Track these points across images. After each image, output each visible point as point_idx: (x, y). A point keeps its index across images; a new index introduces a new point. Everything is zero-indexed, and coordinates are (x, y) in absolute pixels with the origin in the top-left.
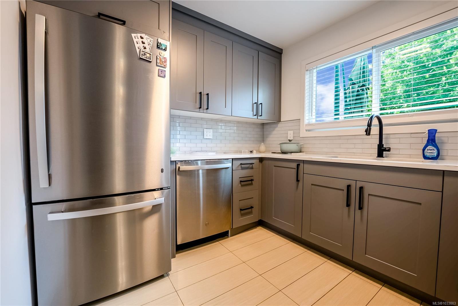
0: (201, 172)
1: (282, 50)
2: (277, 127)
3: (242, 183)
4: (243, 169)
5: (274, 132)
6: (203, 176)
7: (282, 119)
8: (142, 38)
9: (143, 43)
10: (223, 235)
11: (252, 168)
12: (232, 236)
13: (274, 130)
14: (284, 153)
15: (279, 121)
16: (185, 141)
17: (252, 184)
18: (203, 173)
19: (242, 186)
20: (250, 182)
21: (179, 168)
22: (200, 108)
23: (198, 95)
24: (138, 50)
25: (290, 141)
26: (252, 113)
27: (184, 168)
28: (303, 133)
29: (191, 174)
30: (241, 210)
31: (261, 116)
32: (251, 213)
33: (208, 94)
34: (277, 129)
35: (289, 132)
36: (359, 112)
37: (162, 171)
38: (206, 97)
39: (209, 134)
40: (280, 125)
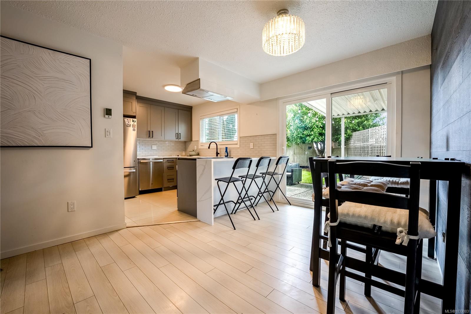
0: (151, 163)
1: (192, 107)
2: (190, 144)
3: (168, 168)
4: (168, 162)
5: (190, 146)
6: (152, 165)
7: (193, 140)
8: (128, 120)
9: (128, 121)
10: (160, 190)
11: (173, 162)
12: (164, 191)
13: (190, 145)
14: (190, 156)
15: (191, 140)
16: (143, 151)
17: (173, 169)
18: (152, 163)
19: (168, 169)
20: (172, 168)
21: (140, 161)
22: (149, 137)
23: (148, 132)
24: (126, 124)
25: (193, 150)
26: (175, 138)
27: (142, 161)
28: (200, 147)
29: (147, 164)
30: (168, 180)
31: (180, 139)
32: (173, 181)
33: (153, 131)
34: (191, 144)
35: (195, 146)
36: (229, 138)
37: (134, 161)
38: (152, 132)
39: (155, 147)
40: (192, 142)
